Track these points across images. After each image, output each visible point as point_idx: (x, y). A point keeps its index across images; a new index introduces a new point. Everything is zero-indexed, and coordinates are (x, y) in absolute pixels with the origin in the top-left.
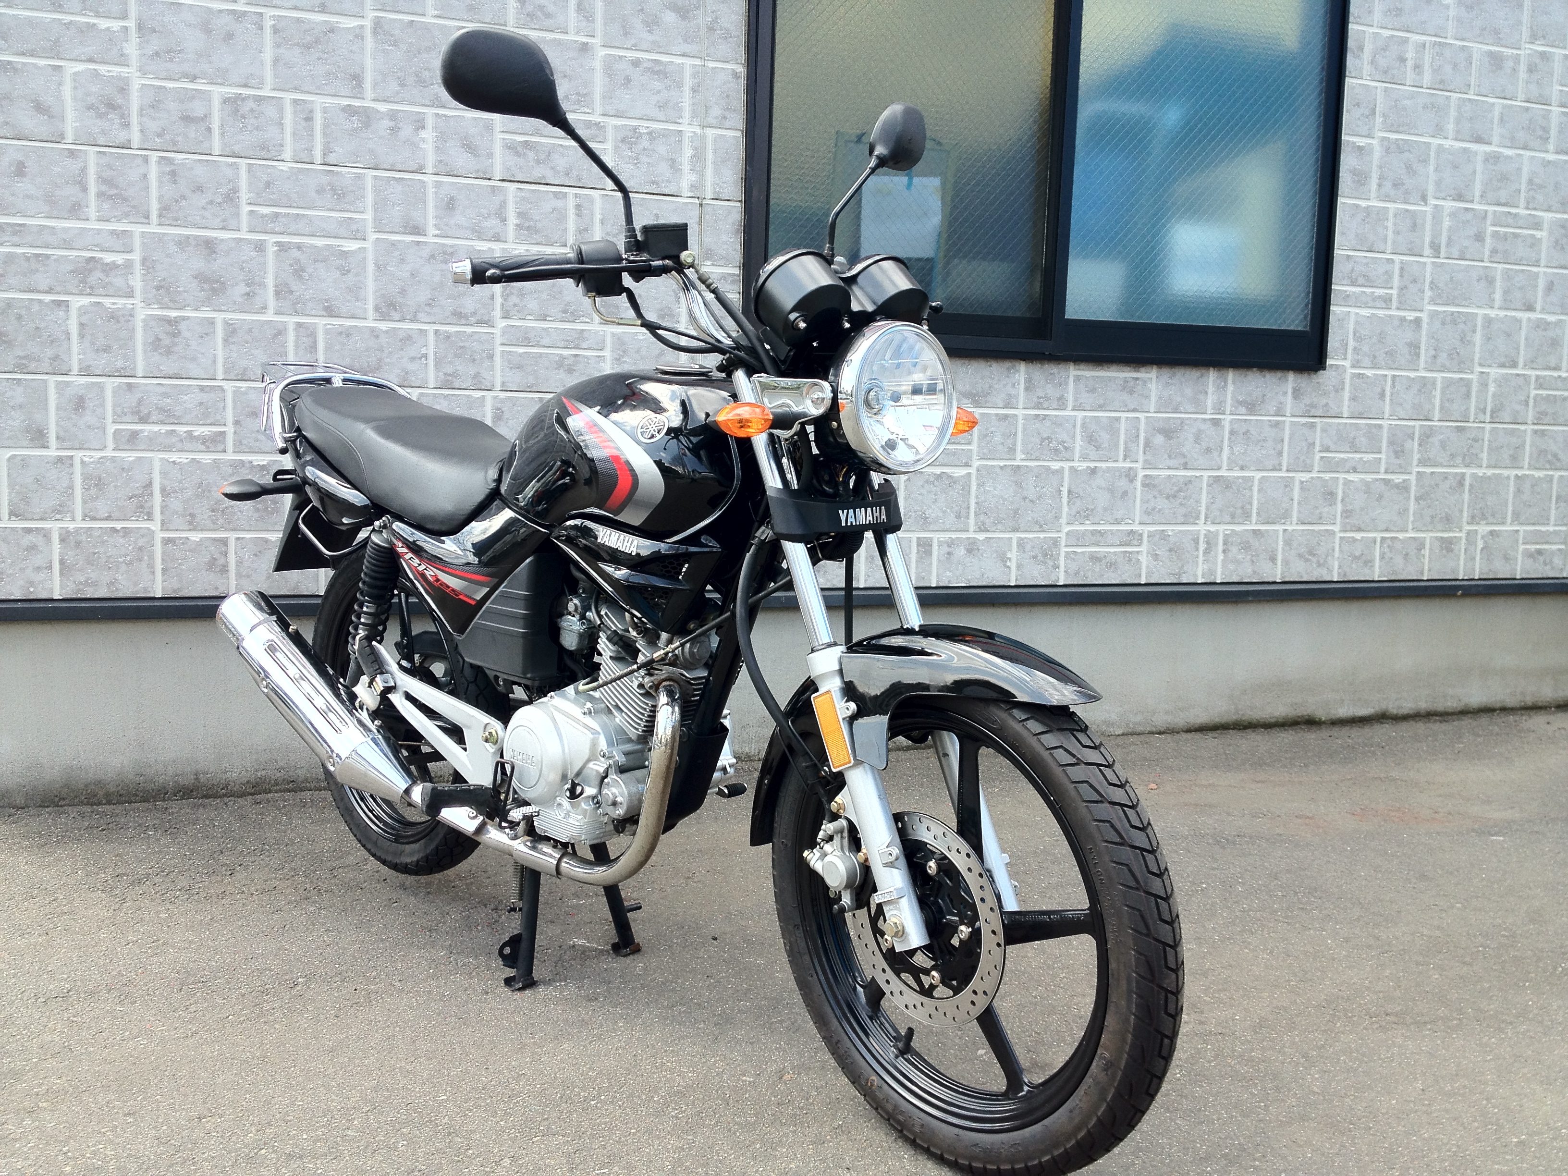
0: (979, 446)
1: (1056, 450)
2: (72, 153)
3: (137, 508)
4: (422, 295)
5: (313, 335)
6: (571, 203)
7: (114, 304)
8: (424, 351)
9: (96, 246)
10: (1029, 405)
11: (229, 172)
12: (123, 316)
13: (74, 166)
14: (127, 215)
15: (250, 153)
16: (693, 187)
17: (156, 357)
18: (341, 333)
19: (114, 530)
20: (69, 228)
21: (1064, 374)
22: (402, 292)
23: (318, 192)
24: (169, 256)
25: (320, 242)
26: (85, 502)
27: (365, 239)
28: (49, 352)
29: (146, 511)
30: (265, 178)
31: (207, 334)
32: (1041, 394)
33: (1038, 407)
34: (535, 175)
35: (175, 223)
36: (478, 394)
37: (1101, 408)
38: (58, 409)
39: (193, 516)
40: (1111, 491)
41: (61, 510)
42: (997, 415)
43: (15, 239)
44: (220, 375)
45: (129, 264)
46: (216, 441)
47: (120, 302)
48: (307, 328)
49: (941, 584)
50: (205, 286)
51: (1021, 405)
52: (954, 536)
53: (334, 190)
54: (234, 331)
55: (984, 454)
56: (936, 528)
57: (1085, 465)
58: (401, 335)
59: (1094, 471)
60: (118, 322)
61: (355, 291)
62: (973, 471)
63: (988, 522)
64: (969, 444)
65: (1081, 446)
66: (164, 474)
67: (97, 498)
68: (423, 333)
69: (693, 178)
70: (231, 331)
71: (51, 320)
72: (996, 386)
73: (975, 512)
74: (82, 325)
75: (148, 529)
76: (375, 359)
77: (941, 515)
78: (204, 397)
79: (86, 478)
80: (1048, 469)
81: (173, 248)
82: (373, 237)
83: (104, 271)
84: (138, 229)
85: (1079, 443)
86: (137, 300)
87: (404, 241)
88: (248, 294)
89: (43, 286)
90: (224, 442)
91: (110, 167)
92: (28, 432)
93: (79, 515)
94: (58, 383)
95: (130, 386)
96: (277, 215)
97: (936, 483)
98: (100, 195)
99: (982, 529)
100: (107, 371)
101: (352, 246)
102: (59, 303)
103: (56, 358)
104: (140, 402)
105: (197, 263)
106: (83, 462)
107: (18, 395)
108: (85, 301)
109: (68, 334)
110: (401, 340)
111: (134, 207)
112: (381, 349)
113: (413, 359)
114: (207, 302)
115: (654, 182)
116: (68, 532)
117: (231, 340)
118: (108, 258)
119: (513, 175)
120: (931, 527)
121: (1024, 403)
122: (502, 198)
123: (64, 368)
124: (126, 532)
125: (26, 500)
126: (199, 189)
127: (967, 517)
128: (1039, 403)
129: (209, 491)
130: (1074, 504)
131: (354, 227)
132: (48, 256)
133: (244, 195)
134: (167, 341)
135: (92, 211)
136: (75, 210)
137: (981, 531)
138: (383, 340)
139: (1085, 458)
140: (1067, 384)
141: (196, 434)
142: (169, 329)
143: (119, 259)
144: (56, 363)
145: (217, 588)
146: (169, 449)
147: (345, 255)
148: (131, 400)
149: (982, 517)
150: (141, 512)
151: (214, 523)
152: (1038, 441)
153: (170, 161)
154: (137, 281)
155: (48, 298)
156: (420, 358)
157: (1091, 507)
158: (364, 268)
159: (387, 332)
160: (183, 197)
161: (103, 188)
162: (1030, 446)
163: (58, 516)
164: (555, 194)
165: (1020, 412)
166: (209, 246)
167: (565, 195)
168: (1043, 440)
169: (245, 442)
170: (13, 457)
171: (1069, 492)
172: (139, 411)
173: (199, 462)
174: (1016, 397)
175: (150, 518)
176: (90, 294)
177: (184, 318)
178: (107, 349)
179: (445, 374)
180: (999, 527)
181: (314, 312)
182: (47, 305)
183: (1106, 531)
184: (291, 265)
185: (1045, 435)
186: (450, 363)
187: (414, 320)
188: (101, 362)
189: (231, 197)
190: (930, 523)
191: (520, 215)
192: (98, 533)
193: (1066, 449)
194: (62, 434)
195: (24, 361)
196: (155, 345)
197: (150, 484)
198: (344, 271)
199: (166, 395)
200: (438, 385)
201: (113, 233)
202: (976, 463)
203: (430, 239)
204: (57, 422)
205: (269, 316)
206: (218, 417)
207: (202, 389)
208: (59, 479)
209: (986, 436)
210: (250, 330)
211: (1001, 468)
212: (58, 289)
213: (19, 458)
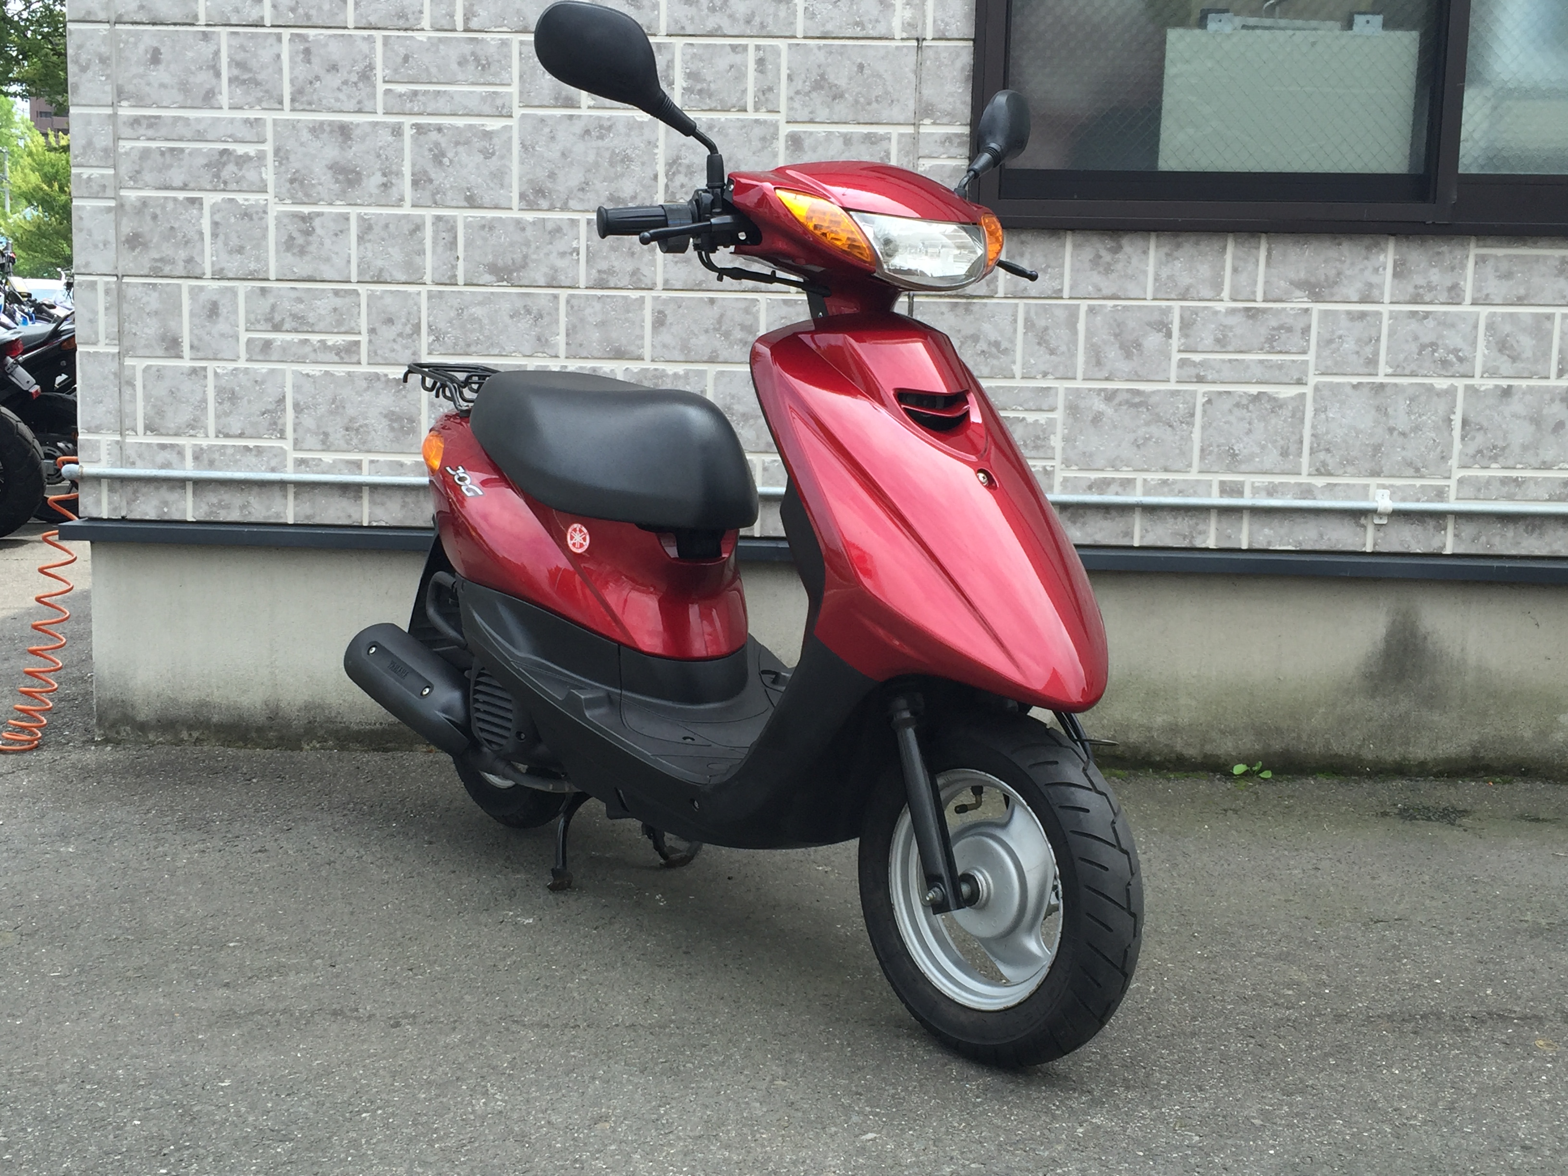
0: (1318, 357)
1: (1445, 363)
2: (205, 36)
3: (270, 424)
4: (573, 178)
5: (453, 230)
6: (751, 57)
7: (246, 200)
8: (575, 244)
9: (229, 137)
10: (1401, 298)
11: (365, 47)
12: (257, 213)
13: (206, 50)
14: (259, 101)
15: (388, 24)
16: (910, 25)
17: (289, 258)
18: (483, 227)
19: (247, 448)
20: (203, 118)
21: (1458, 253)
22: (552, 175)
23: (460, 64)
24: (302, 144)
25: (460, 122)
26: (218, 417)
27: (511, 116)
28: (182, 254)
29: (279, 427)
30: (402, 51)
31: (341, 232)
32: (1420, 280)
33: (1416, 300)
34: (711, 24)
35: (308, 108)
36: (634, 294)
37: (1520, 301)
38: (192, 314)
39: (326, 435)
40: (1536, 421)
41: (194, 426)
42: (1348, 313)
43: (150, 133)
44: (354, 278)
45: (261, 157)
46: (348, 352)
47: (253, 198)
48: (447, 222)
49: (1256, 546)
50: (341, 177)
51: (1387, 298)
52: (1277, 479)
53: (477, 60)
54: (370, 228)
55: (1327, 367)
56: (1250, 469)
57: (1489, 384)
58: (550, 226)
59: (1507, 392)
60: (251, 219)
61: (499, 177)
62: (1308, 390)
63: (1332, 462)
64: (1304, 352)
65: (1484, 355)
66: (297, 388)
67: (231, 412)
68: (574, 222)
69: (908, 14)
70: (366, 227)
71: (186, 219)
72: (1348, 273)
73: (1311, 448)
74: (215, 224)
75: (281, 448)
76: (520, 256)
77: (1257, 450)
78: (339, 302)
79: (220, 391)
80: (1430, 389)
81: (305, 135)
82: (518, 112)
83: (237, 164)
84: (269, 117)
85: (1481, 353)
86: (270, 196)
87: (554, 116)
88: (384, 185)
89: (178, 182)
90: (358, 353)
91: (242, 48)
92: (163, 340)
93: (212, 431)
94: (192, 289)
95: (263, 290)
96: (415, 93)
97: (1251, 407)
98: (231, 81)
99: (1321, 470)
100: (240, 274)
101: (494, 124)
102: (192, 201)
103: (190, 260)
104: (273, 308)
105: (331, 152)
106: (216, 374)
107: (153, 301)
108: (218, 197)
109: (201, 234)
110: (550, 233)
111: (267, 91)
112: (527, 244)
113: (563, 254)
114: (342, 195)
115: (857, 24)
116: (202, 449)
117: (367, 237)
118: (240, 149)
119: (683, 28)
120: (1243, 467)
121: (1392, 295)
122: (669, 57)
123: (198, 272)
124: (259, 450)
125: (161, 413)
126: (334, 68)
127: (1300, 454)
128: (1418, 295)
129: (344, 407)
130: (1473, 438)
131: (499, 102)
132: (182, 150)
133: (379, 72)
134: (300, 240)
135: (224, 99)
136: (208, 99)
137: (1319, 473)
138: (529, 232)
139: (1491, 372)
140: (1463, 267)
141: (330, 343)
142: (303, 226)
143: (251, 150)
144: (189, 267)
145: (350, 516)
146: (301, 360)
147: (488, 135)
148: (264, 305)
149: (1322, 455)
150: (274, 430)
151: (348, 444)
152: (1414, 347)
153: (303, 38)
154: (269, 175)
155: (181, 195)
156: (571, 254)
157: (1501, 443)
158: (509, 150)
159: (534, 223)
160: (318, 78)
161: (236, 72)
162: (1402, 356)
163: (192, 432)
164: (734, 48)
165: (1385, 309)
166: (344, 132)
167: (745, 48)
168: (1423, 347)
169: (379, 352)
170: (148, 368)
171: (1465, 422)
172: (273, 318)
173: (333, 375)
174: (1381, 287)
175: (282, 437)
176: (224, 190)
177: (319, 214)
178: (240, 250)
179: (599, 271)
180: (1350, 469)
181: (454, 204)
182: (181, 203)
183: (1525, 480)
184: (431, 150)
185: (1426, 340)
186: (605, 258)
187: (565, 208)
188: (233, 265)
189: (366, 75)
190: (1240, 462)
191: (692, 76)
192: (230, 451)
193: (1461, 360)
194: (196, 343)
195: (159, 264)
196: (289, 244)
197: (282, 400)
198: (488, 155)
199: (300, 300)
200: (591, 284)
201: (247, 121)
202: (1313, 380)
203: (584, 112)
204: (191, 330)
205: (406, 210)
206: (353, 324)
207: (336, 293)
208: (193, 391)
209: (1330, 342)
210: (387, 226)
211: (1355, 387)
212: (192, 185)
213: (154, 369)
